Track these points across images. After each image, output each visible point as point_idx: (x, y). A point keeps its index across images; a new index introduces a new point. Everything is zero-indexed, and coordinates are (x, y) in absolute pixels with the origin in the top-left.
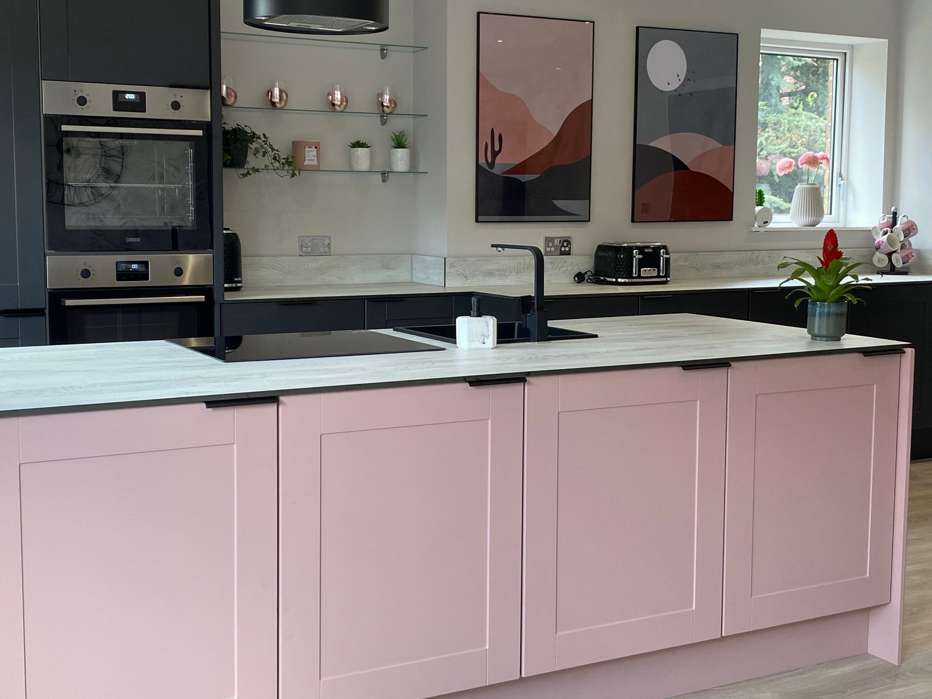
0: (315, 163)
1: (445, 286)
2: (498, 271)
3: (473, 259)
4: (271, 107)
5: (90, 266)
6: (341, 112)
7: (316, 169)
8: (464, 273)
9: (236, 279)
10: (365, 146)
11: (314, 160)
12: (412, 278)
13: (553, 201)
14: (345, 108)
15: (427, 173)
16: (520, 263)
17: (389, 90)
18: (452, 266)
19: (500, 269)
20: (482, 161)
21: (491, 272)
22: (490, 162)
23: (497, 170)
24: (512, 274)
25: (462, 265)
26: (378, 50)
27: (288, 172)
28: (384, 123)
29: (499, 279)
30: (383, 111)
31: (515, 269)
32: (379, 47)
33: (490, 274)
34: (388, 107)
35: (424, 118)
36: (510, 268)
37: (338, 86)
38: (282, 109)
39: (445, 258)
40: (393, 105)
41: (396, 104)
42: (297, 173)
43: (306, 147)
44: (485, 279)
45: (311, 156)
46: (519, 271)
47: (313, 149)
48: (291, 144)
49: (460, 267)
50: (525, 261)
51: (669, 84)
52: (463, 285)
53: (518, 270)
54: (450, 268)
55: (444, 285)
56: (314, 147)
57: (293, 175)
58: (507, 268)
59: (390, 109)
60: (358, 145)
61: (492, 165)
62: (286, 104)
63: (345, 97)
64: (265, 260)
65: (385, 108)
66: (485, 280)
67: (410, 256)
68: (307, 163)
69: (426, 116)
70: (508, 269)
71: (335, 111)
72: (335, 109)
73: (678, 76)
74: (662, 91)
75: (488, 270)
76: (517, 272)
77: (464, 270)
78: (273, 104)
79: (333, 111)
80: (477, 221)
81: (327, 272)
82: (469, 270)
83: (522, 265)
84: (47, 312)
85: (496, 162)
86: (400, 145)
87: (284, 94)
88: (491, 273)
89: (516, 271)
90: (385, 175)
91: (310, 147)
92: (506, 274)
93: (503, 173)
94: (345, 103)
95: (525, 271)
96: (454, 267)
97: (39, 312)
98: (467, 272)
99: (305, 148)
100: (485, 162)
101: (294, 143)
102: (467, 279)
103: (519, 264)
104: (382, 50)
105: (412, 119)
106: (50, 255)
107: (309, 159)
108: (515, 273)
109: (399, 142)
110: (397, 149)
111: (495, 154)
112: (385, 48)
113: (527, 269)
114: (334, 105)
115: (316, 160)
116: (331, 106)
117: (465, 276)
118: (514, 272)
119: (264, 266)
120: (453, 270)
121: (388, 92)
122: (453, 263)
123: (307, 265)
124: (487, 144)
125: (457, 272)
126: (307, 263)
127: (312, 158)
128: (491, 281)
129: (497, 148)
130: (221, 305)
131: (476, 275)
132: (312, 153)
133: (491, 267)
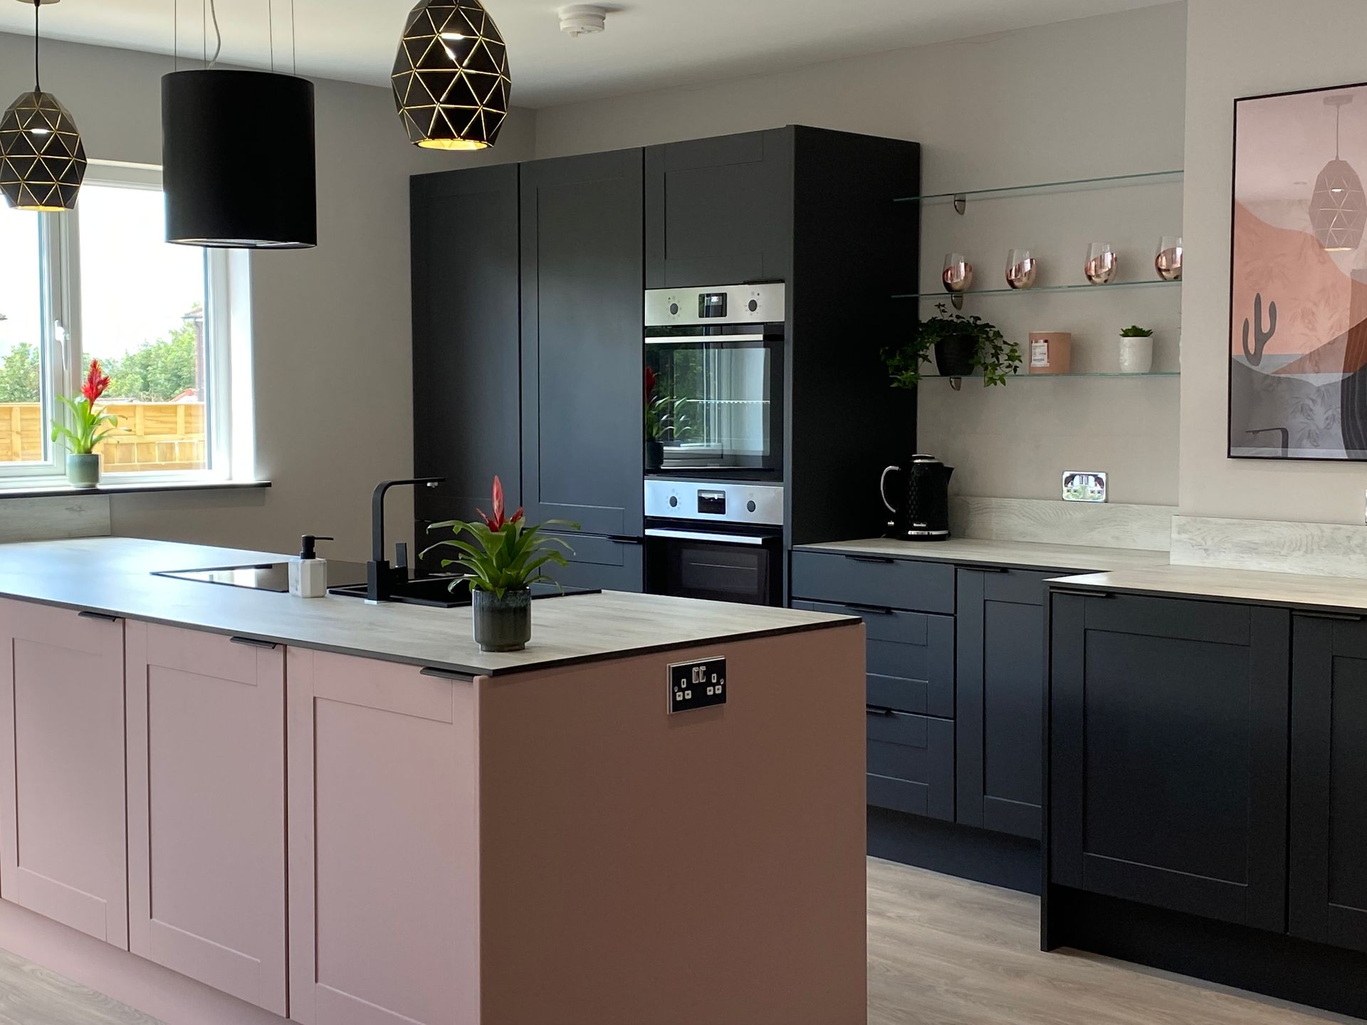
0: (1045, 363)
2: (1267, 545)
3: (1223, 521)
5: (678, 494)
8: (1204, 543)
9: (915, 525)
10: (1143, 334)
11: (1044, 360)
16: (1312, 535)
19: (1272, 543)
20: (1238, 351)
21: (1253, 546)
22: (1252, 352)
23: (1265, 368)
24: (1296, 554)
25: (1199, 529)
29: (1268, 561)
31: (1301, 545)
33: (1252, 549)
36: (1292, 543)
39: (1175, 516)
44: (1243, 557)
46: (1309, 550)
47: (1042, 343)
49: (1197, 533)
50: (1322, 531)
52: (1200, 565)
53: (1307, 549)
56: (1042, 341)
58: (1285, 541)
60: (1136, 332)
61: (1256, 357)
64: (1015, 503)
66: (1241, 559)
68: (1033, 364)
70: (1288, 544)
75: (1249, 542)
76: (1306, 552)
77: (1203, 539)
80: (1229, 456)
81: (1098, 528)
82: (1212, 540)
83: (1316, 539)
85: (1263, 353)
88: (1255, 549)
89: (1304, 549)
92: (1283, 553)
93: (1277, 372)
95: (1321, 550)
96: (1185, 532)
98: (1209, 543)
99: (1032, 342)
100: (1243, 353)
102: (1208, 555)
103: (1310, 537)
108: (1301, 553)
111: (1262, 339)
115: (1046, 360)
117: (1205, 550)
118: (1299, 550)
120: (1184, 536)
122: (1185, 525)
123: (1070, 515)
124: (1246, 322)
125: (1191, 541)
126: (1071, 512)
127: (1040, 358)
128: (1253, 564)
129: (1266, 329)
130: (790, 552)
131: (1225, 549)
132: (1040, 349)
133: (1254, 536)
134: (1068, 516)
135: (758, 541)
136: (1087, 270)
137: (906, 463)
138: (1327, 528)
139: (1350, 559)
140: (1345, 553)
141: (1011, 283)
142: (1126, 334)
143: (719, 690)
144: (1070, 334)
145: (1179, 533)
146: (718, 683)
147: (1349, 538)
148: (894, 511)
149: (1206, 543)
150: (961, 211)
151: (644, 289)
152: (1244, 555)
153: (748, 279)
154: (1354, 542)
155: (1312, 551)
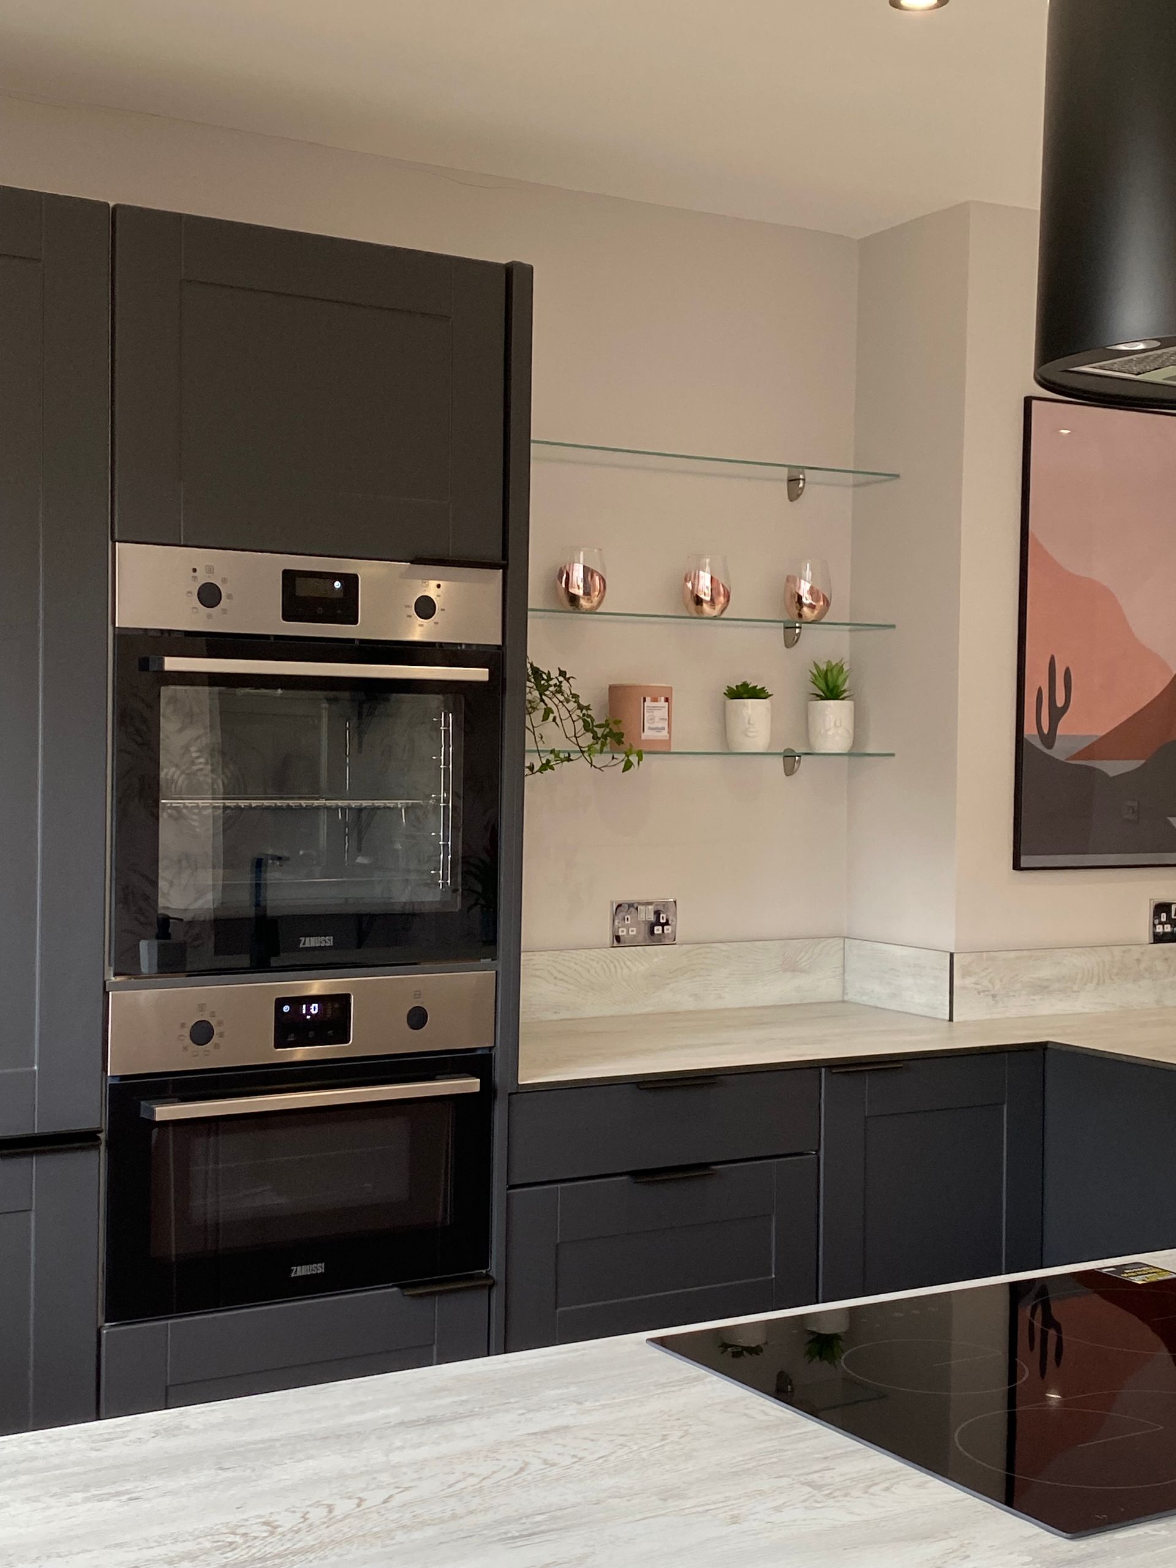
0: (664, 734)
1: (951, 1019)
2: (1059, 981)
3: (1012, 954)
4: (571, 608)
5: (213, 1015)
6: (715, 618)
7: (663, 750)
8: (990, 986)
10: (763, 695)
11: (663, 729)
12: (844, 993)
13: (1169, 818)
14: (722, 612)
15: (893, 755)
16: (1103, 962)
17: (811, 569)
18: (966, 973)
19: (1064, 977)
20: (1030, 731)
21: (1045, 984)
22: (1046, 731)
23: (1059, 752)
25: (986, 969)
26: (782, 480)
27: (613, 758)
28: (791, 642)
29: (1061, 1000)
30: (800, 616)
31: (1092, 977)
32: (784, 473)
33: (1042, 988)
34: (812, 607)
35: (889, 631)
36: (1083, 974)
37: (708, 561)
38: (592, 611)
39: (952, 955)
40: (822, 603)
41: (827, 603)
42: (634, 759)
43: (648, 699)
44: (1034, 1000)
45: (657, 719)
46: (1101, 980)
47: (662, 703)
48: (608, 690)
49: (984, 974)
50: (1113, 956)
52: (988, 1017)
53: (1099, 980)
54: (963, 977)
55: (948, 1018)
56: (663, 699)
57: (628, 766)
59: (816, 612)
60: (745, 692)
61: (1049, 739)
62: (600, 602)
63: (723, 586)
65: (805, 609)
67: (841, 941)
68: (647, 734)
69: (893, 626)
70: (1079, 976)
71: (700, 616)
72: (702, 612)
75: (1039, 979)
76: (1098, 984)
77: (990, 981)
78: (573, 599)
79: (695, 615)
80: (1017, 866)
81: (668, 984)
82: (1001, 982)
83: (1107, 967)
84: (102, 1136)
85: (1057, 732)
86: (831, 691)
87: (597, 578)
88: (1046, 987)
89: (1095, 981)
90: (790, 759)
91: (655, 700)
92: (1075, 988)
93: (1074, 757)
94: (722, 599)
95: (1112, 979)
96: (969, 973)
97: (83, 1140)
98: (997, 986)
99: (645, 700)
100: (1035, 731)
101: (612, 688)
102: (997, 1002)
103: (1101, 965)
104: (793, 481)
105: (848, 634)
106: (117, 987)
107: (653, 726)
108: (1093, 985)
109: (831, 686)
110: (826, 702)
111: (1057, 714)
112: (801, 477)
113: (1117, 974)
114: (699, 601)
115: (666, 729)
116: (692, 605)
117: (994, 996)
118: (1091, 983)
119: (538, 973)
120: (969, 981)
121: (808, 574)
122: (968, 965)
123: (628, 967)
124: (1040, 691)
125: (977, 986)
126: (628, 963)
127: (660, 725)
128: (1044, 1006)
129: (1060, 703)
131: (1015, 991)
133: (1046, 972)
134: (625, 970)
135: (476, 1085)
138: (1117, 951)
139: (1140, 987)
140: (1135, 981)
147: (1138, 961)
149: (994, 987)
151: (114, 542)
152: (1035, 997)
154: (1142, 966)
155: (1104, 983)
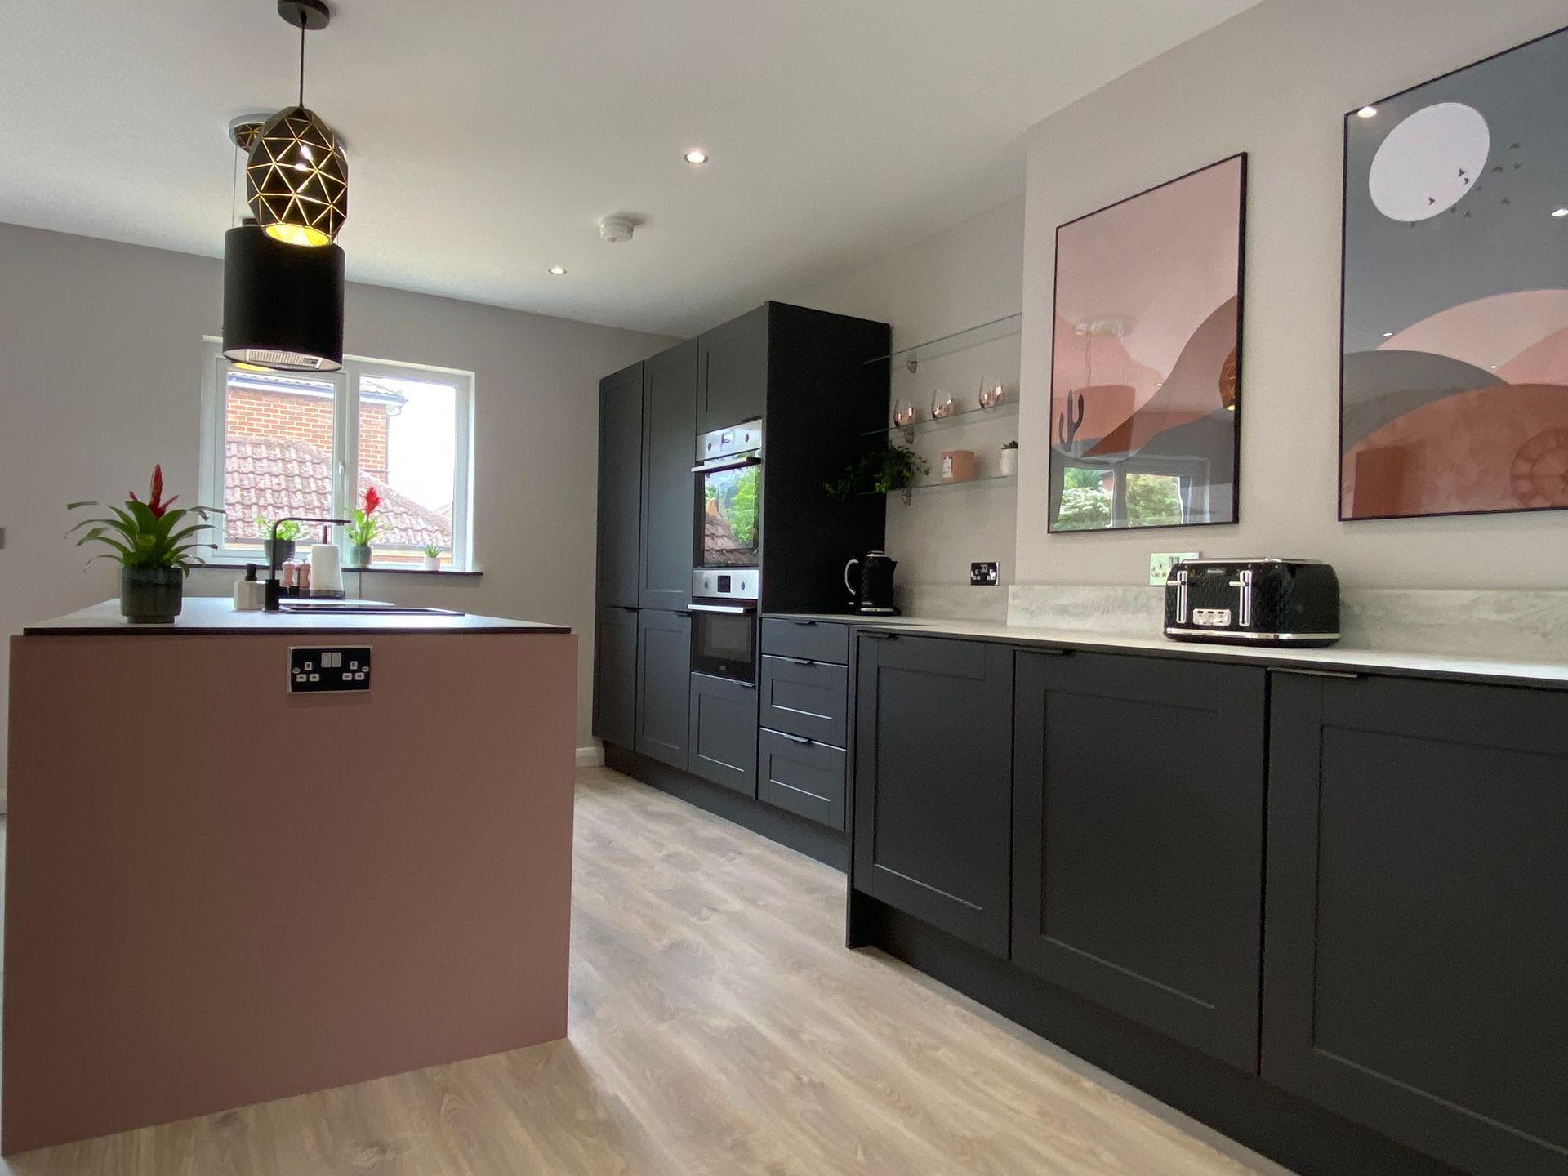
0: (949, 475)
2: (1075, 607)
5: (708, 579)
16: (1108, 596)
18: (1016, 596)
19: (1079, 605)
20: (1056, 441)
21: (1065, 608)
22: (1066, 441)
23: (1075, 452)
24: (1096, 613)
25: (1028, 595)
33: (1063, 610)
36: (1093, 604)
39: (1011, 585)
45: (946, 468)
46: (1106, 610)
49: (1026, 598)
50: (1116, 593)
51: (1432, 201)
52: (1027, 625)
56: (949, 458)
58: (1088, 603)
61: (1068, 446)
64: (941, 588)
66: (1057, 620)
73: (1461, 173)
74: (1413, 224)
75: (1062, 605)
76: (1104, 612)
77: (1030, 604)
80: (1049, 532)
82: (1036, 603)
83: (1111, 600)
85: (1073, 440)
89: (1102, 609)
92: (1087, 614)
93: (1085, 455)
95: (1115, 610)
96: (1018, 598)
100: (1059, 441)
102: (1032, 618)
103: (1107, 599)
111: (1073, 428)
113: (1118, 606)
115: (950, 472)
118: (1099, 611)
119: (940, 595)
120: (1016, 601)
122: (1018, 592)
124: (1062, 414)
125: (1022, 606)
126: (975, 594)
127: (947, 471)
128: (1065, 623)
129: (1076, 419)
130: (761, 619)
132: (948, 463)
133: (1066, 599)
134: (974, 597)
135: (740, 610)
136: (980, 400)
137: (863, 558)
138: (1120, 590)
139: (1136, 618)
140: (1133, 613)
141: (934, 416)
142: (1007, 447)
143: (360, 677)
144: (973, 453)
145: (1013, 598)
146: (359, 670)
147: (1136, 598)
148: (854, 593)
149: (1032, 607)
150: (914, 371)
151: (697, 435)
152: (1059, 617)
153: (744, 418)
154: (1139, 602)
155: (1108, 611)
